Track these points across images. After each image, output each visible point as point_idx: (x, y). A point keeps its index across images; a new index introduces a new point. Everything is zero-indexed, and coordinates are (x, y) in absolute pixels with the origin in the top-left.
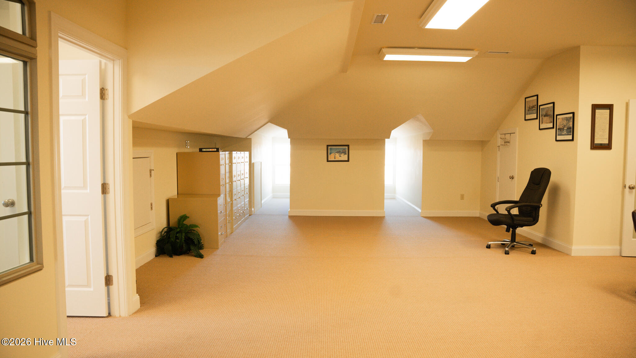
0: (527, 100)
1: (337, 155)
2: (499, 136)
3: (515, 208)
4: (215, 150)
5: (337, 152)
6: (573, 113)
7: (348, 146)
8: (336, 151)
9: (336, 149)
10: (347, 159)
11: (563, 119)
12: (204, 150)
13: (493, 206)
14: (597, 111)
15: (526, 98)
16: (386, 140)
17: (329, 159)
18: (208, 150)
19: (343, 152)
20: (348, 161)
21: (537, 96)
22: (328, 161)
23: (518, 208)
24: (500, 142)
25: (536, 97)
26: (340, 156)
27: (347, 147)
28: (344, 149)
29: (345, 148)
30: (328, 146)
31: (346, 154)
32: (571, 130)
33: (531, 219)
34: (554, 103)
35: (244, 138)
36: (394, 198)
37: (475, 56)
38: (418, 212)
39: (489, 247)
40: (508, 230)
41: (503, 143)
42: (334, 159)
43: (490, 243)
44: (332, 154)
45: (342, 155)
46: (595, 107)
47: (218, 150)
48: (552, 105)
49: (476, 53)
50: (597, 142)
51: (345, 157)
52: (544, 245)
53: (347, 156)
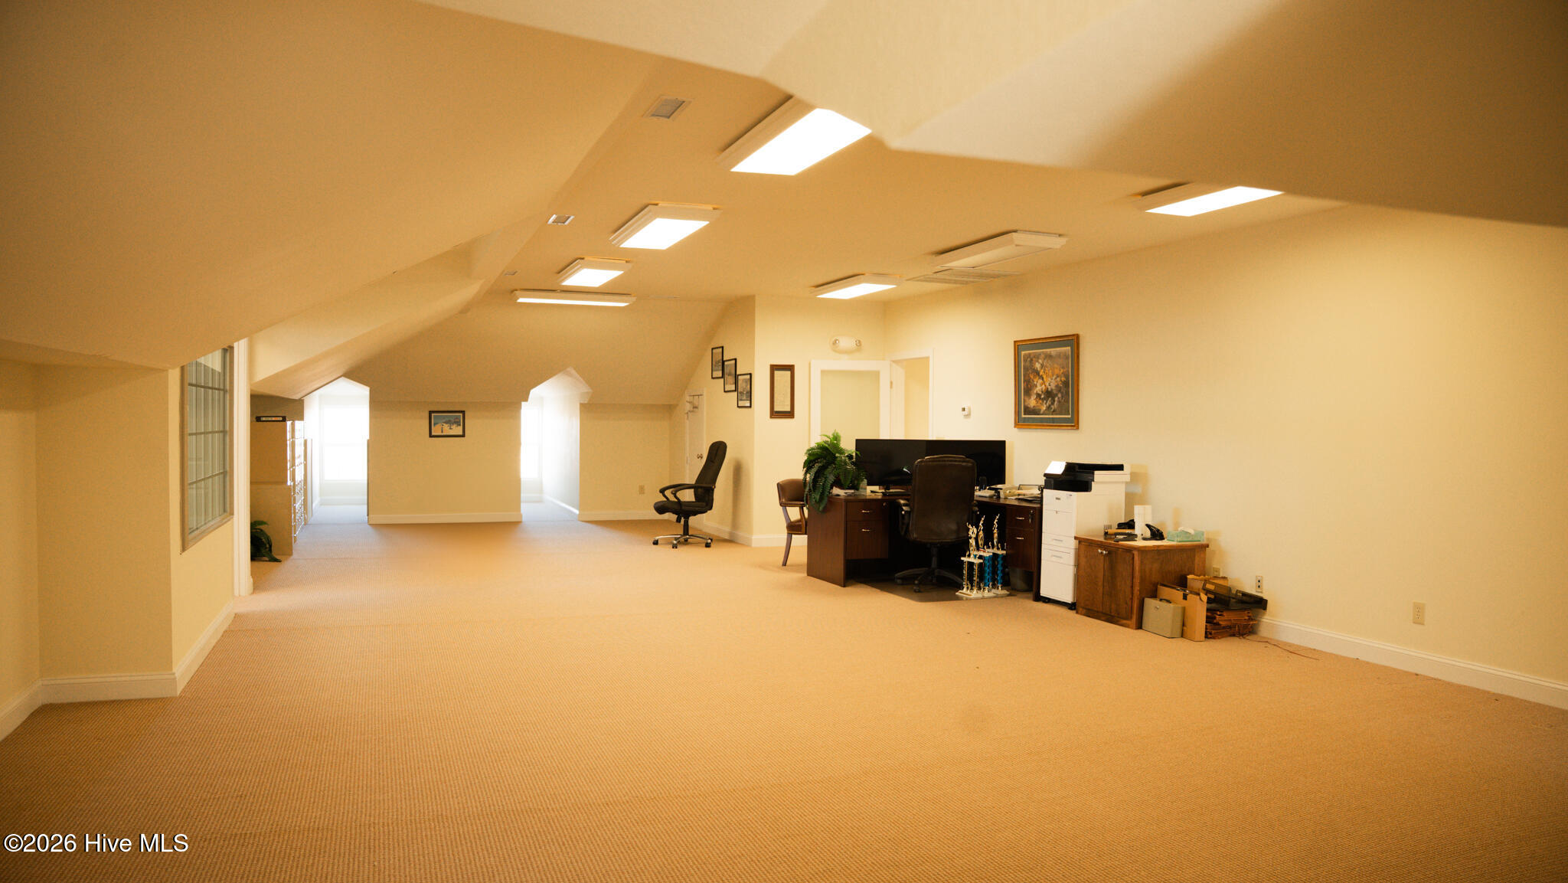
0: (714, 351)
1: (446, 427)
2: (688, 398)
3: (687, 490)
4: (281, 419)
5: (446, 423)
6: (750, 374)
7: (463, 412)
8: (444, 421)
9: (444, 417)
10: (461, 433)
11: (743, 380)
12: (264, 419)
13: (662, 491)
14: (776, 372)
15: (713, 349)
16: (523, 403)
17: (433, 434)
18: (270, 419)
19: (455, 422)
20: (463, 436)
21: (723, 347)
22: (431, 436)
23: (693, 490)
24: (688, 407)
25: (721, 349)
26: (451, 429)
27: (461, 414)
28: (457, 418)
29: (458, 415)
30: (431, 413)
31: (460, 425)
32: (750, 395)
33: (704, 504)
34: (736, 360)
35: (295, 400)
36: (540, 501)
37: (631, 303)
38: (575, 514)
39: (656, 543)
40: (678, 520)
41: (692, 409)
42: (441, 434)
43: (657, 538)
44: (437, 426)
45: (454, 427)
46: (774, 368)
47: (284, 419)
48: (733, 362)
49: (634, 299)
50: (776, 409)
51: (458, 430)
52: (731, 541)
53: (461, 428)
